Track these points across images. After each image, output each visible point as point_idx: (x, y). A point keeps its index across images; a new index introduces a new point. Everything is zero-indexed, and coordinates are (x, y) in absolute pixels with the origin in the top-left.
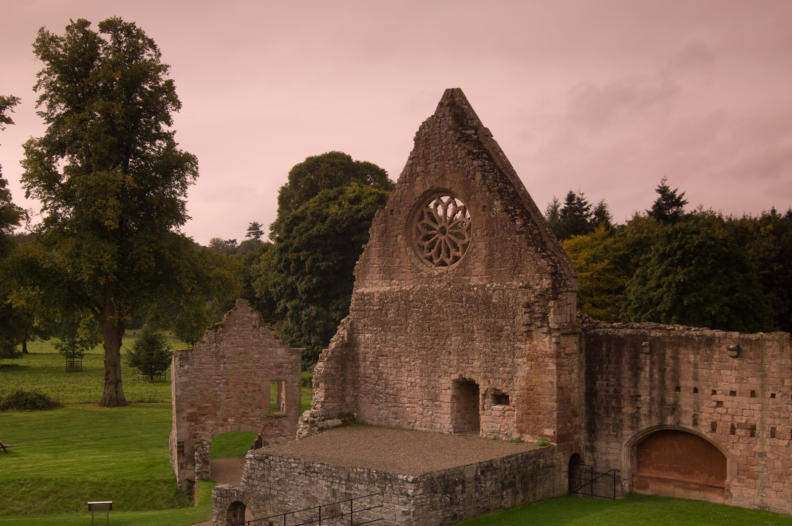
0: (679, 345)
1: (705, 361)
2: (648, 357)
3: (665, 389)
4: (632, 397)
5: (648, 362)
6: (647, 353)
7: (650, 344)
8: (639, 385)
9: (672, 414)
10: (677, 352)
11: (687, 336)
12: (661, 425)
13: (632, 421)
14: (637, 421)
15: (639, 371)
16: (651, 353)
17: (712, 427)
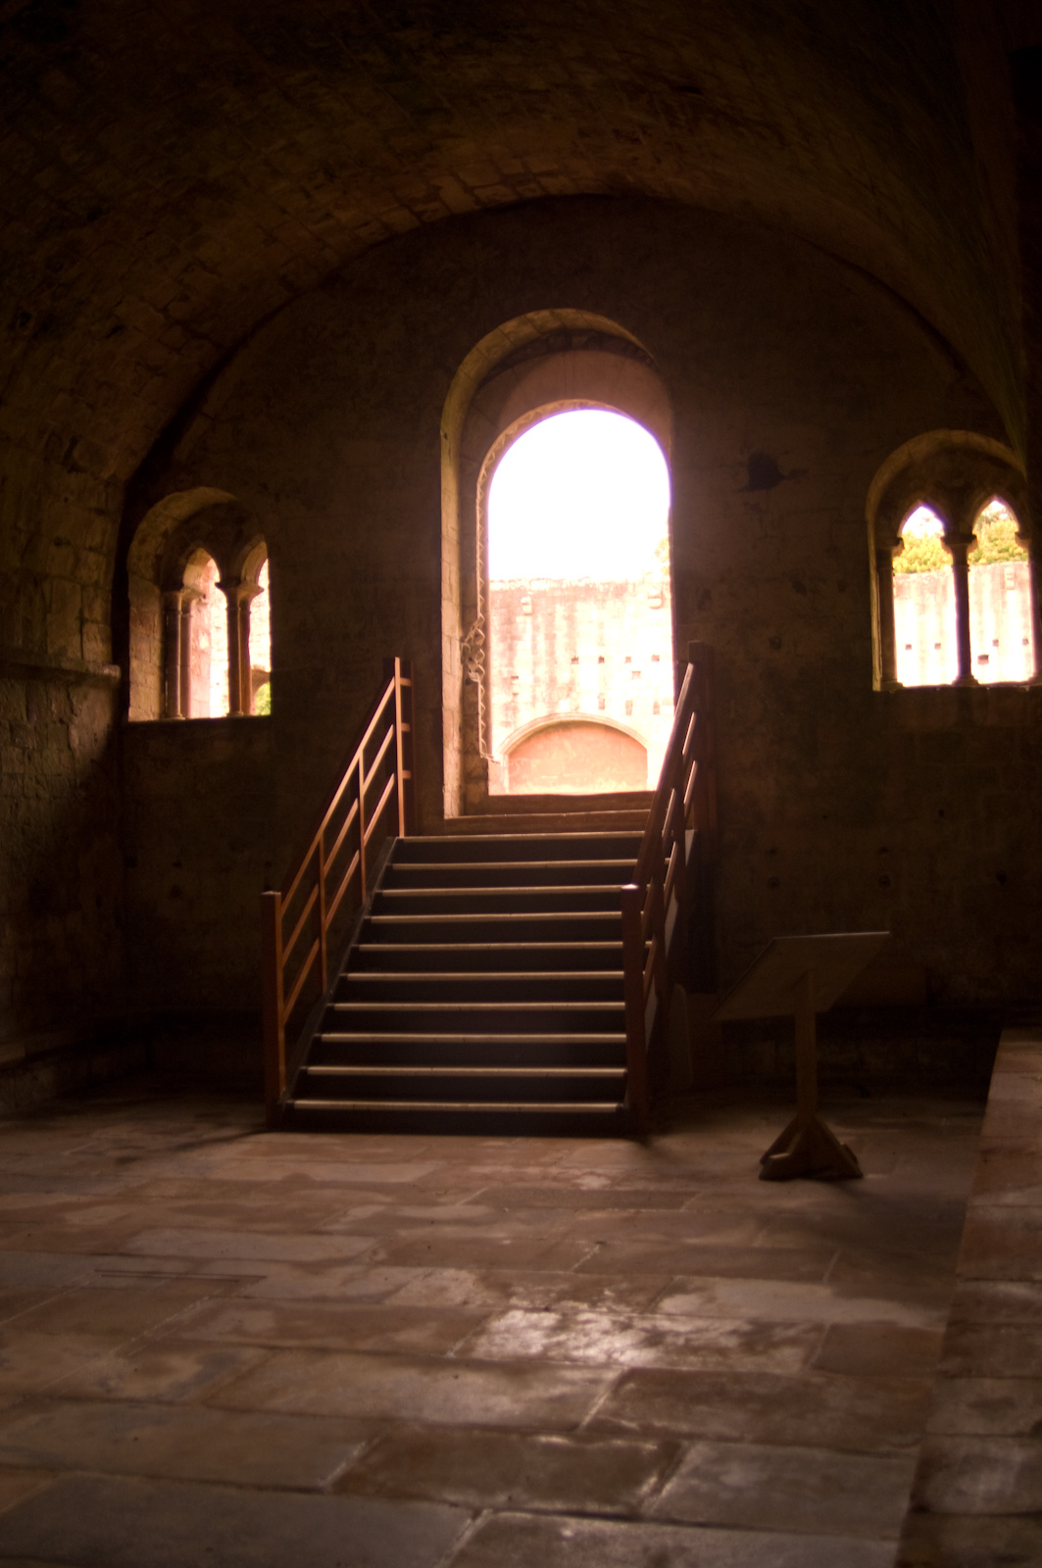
0: (575, 599)
1: (614, 617)
2: (529, 619)
3: (556, 663)
4: (505, 680)
5: (529, 627)
6: (526, 615)
7: (533, 602)
8: (515, 662)
9: (568, 696)
10: (572, 609)
11: (587, 586)
12: (550, 716)
13: (507, 715)
14: (514, 713)
15: (515, 642)
16: (532, 614)
17: (627, 707)
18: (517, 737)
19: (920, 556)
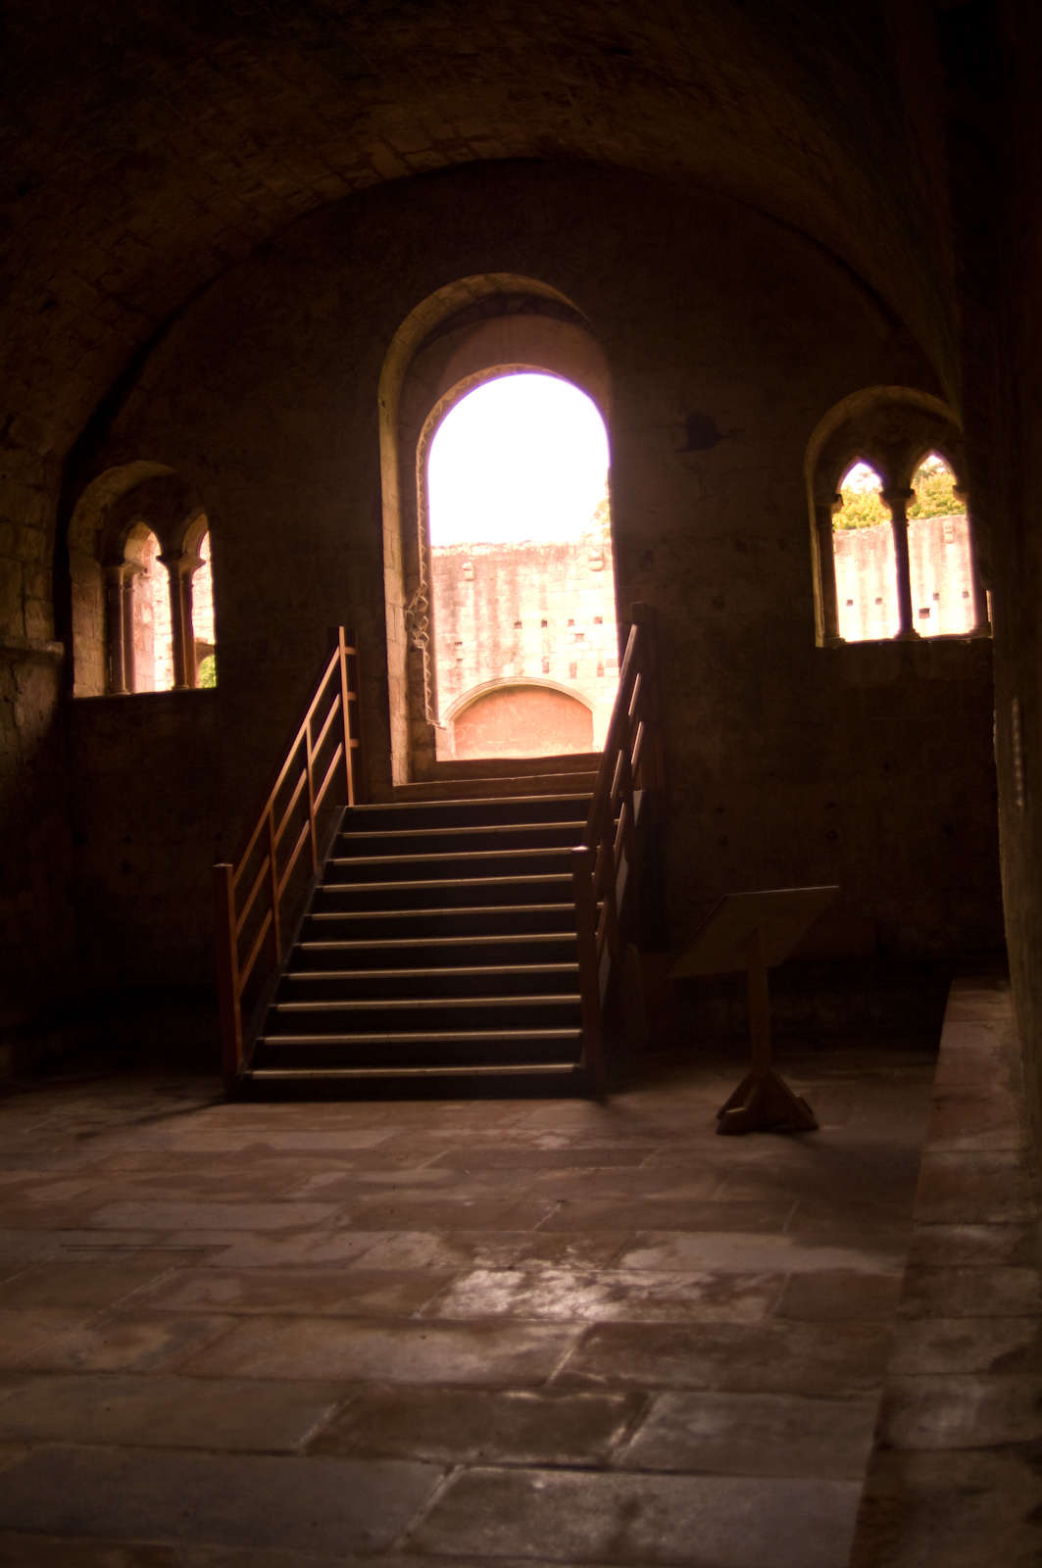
0: (517, 563)
1: (556, 581)
2: (471, 585)
3: (499, 627)
4: (448, 645)
5: (471, 592)
6: (468, 580)
7: (474, 567)
8: (458, 628)
9: (512, 660)
10: (514, 574)
11: (528, 549)
12: (494, 681)
13: (451, 681)
14: (459, 679)
15: (457, 608)
16: (474, 580)
17: (571, 670)
18: (462, 703)
19: (859, 512)
